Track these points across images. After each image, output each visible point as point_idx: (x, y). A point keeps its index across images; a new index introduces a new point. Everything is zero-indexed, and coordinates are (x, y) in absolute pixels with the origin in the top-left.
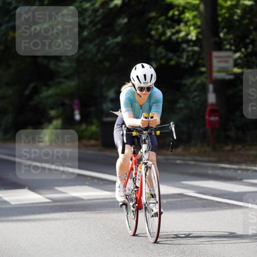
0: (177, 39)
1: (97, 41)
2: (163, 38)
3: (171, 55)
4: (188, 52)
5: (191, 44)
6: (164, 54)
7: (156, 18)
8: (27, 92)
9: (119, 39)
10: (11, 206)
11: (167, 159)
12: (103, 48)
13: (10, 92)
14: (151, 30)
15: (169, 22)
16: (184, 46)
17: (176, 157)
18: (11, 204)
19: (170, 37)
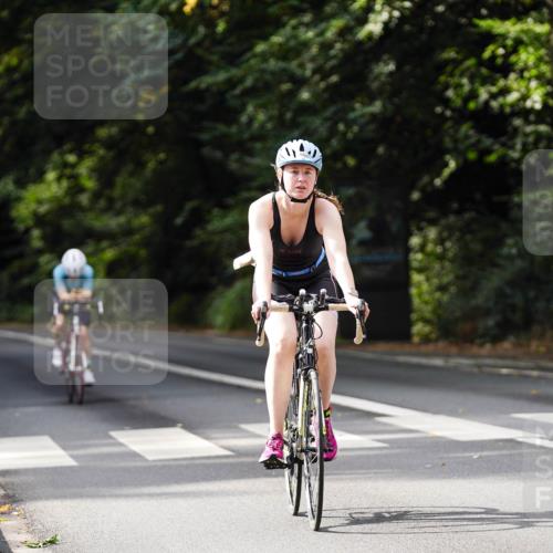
0: (502, 107)
1: (329, 112)
2: (472, 105)
3: (487, 142)
4: (527, 135)
5: (532, 118)
6: (473, 140)
7: (456, 63)
8: (179, 221)
9: (377, 107)
10: (145, 464)
11: (479, 366)
12: (341, 127)
13: (144, 219)
14: (447, 87)
15: (484, 71)
16: (517, 122)
17: (500, 362)
18: (146, 460)
19: (487, 103)
